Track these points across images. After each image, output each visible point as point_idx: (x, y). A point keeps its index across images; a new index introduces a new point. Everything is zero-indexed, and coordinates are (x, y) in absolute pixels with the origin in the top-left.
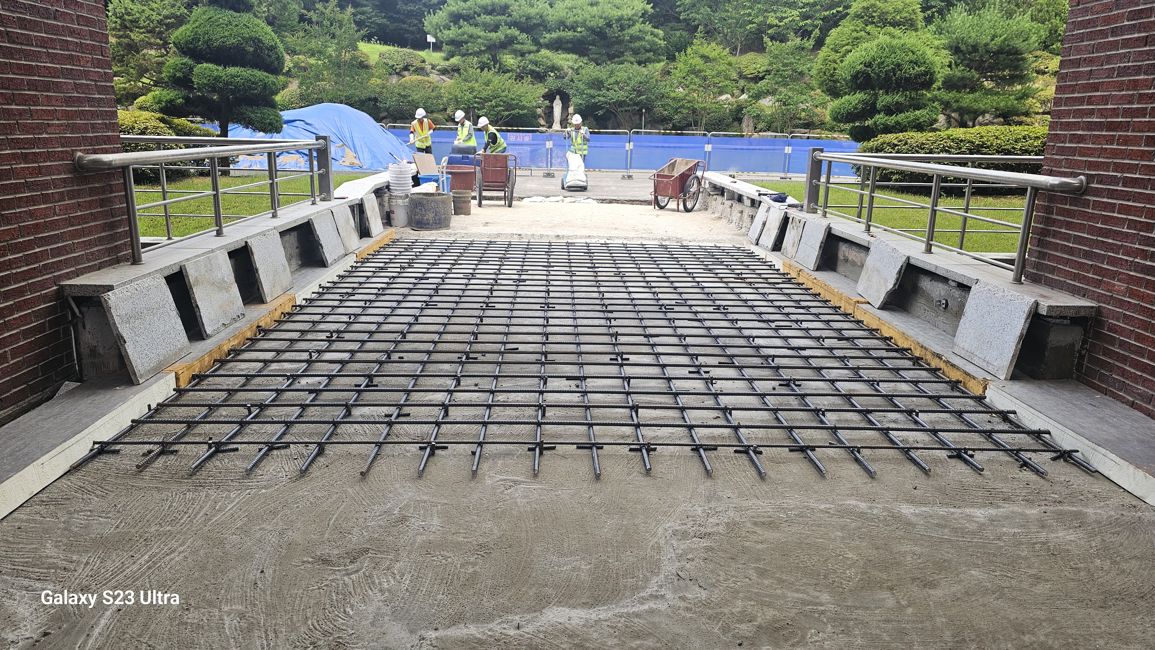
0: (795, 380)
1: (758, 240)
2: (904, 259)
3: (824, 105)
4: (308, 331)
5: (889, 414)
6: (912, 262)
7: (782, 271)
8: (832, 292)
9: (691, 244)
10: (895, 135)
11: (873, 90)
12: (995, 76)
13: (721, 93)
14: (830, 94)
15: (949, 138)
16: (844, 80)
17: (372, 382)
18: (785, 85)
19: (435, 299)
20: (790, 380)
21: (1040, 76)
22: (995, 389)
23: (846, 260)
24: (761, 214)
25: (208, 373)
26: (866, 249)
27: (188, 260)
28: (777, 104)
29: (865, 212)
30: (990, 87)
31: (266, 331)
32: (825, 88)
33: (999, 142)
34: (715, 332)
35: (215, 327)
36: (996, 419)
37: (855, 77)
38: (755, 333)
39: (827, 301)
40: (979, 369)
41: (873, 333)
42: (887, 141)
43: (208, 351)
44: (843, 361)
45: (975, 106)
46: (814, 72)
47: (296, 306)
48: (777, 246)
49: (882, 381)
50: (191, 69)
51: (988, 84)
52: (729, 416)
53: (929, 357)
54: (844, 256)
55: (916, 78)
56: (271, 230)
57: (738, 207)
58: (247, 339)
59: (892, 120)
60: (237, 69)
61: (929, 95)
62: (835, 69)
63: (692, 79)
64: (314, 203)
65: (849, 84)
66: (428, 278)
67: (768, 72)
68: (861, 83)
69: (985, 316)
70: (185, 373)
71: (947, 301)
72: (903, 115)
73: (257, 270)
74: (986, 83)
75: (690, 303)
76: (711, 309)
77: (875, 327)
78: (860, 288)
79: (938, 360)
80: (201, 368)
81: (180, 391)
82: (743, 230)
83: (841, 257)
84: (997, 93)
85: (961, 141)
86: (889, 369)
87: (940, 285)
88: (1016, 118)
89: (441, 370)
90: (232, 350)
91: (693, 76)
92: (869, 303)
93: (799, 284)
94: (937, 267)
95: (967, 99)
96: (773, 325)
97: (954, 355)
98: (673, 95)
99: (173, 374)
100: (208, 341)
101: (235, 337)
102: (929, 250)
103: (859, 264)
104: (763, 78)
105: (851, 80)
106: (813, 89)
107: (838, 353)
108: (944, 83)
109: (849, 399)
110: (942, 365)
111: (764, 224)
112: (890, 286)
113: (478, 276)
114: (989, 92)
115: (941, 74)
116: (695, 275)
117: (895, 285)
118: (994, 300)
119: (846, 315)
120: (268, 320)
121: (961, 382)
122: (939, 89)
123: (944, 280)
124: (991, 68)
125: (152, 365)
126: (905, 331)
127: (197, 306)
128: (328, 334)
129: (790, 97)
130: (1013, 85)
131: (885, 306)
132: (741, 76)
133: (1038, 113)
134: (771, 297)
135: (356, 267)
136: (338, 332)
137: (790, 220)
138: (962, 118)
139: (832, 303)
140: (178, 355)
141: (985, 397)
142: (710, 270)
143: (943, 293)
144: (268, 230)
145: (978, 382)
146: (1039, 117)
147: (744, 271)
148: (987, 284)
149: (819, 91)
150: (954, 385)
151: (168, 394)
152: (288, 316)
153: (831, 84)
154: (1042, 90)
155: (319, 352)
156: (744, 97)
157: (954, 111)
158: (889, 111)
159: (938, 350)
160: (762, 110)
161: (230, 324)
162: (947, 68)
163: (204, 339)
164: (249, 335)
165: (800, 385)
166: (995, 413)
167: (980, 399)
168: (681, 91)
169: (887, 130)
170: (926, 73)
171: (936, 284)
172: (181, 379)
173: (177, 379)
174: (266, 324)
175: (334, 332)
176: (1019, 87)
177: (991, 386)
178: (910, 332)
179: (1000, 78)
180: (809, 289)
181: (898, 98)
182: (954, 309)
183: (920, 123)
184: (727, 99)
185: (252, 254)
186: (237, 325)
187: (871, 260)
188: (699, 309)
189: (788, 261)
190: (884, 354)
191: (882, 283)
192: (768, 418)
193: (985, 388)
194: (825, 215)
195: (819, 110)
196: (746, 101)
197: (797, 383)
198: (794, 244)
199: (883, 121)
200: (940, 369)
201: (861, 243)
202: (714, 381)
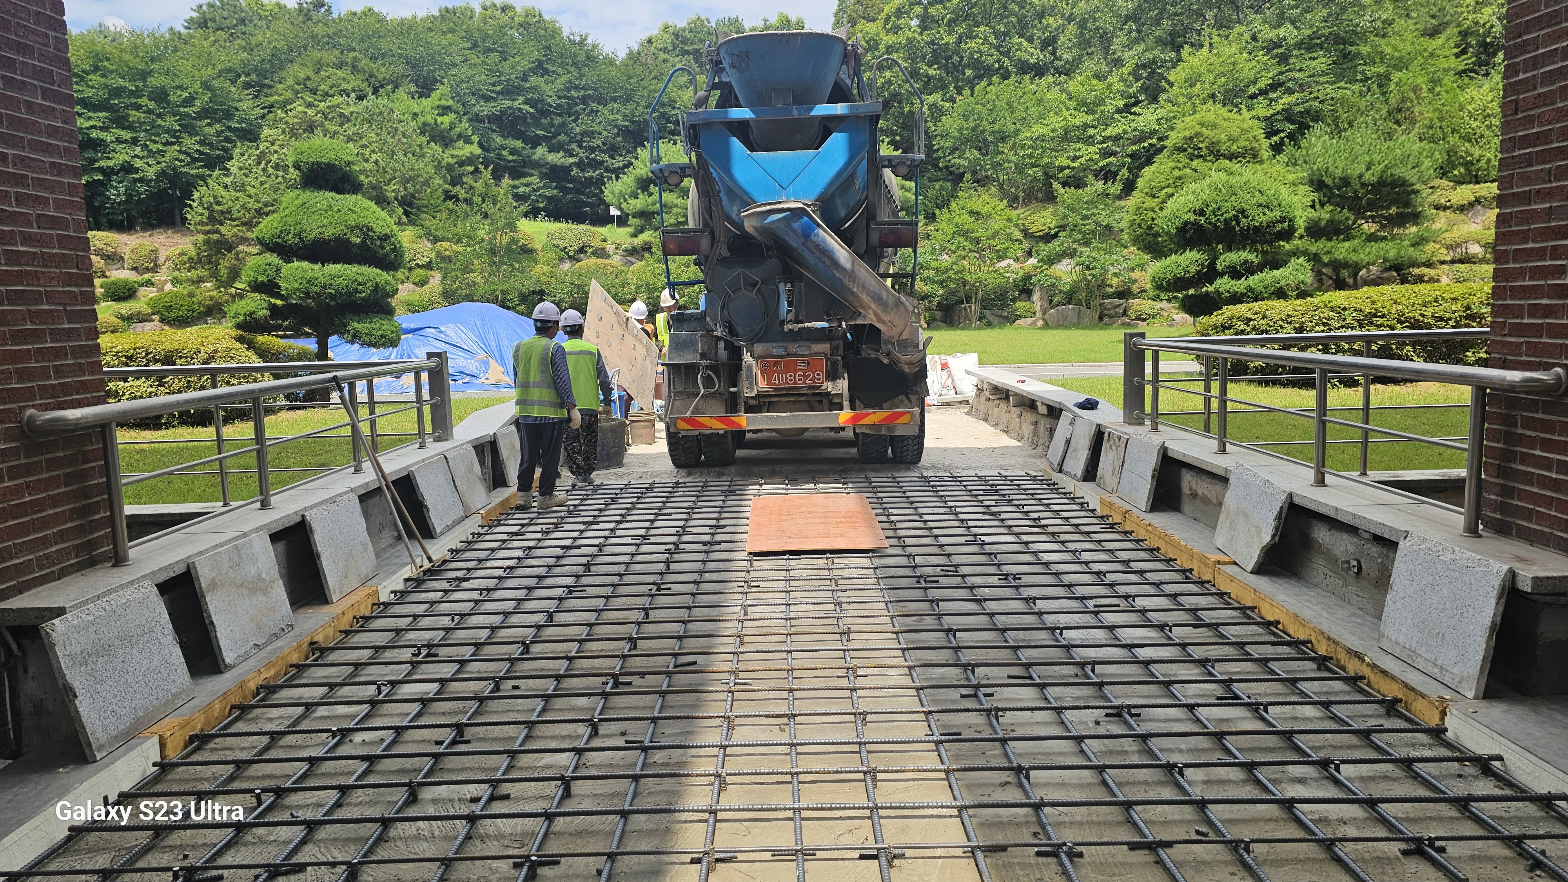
0: (1129, 707)
1: (1061, 464)
2: (1283, 497)
3: (1142, 267)
4: (385, 648)
5: (1290, 768)
6: (1297, 500)
7: (1099, 513)
8: (1176, 546)
9: (964, 473)
10: (1247, 305)
11: (1209, 245)
12: (1378, 216)
13: (1001, 258)
14: (1150, 252)
15: (1326, 306)
16: (1168, 234)
17: (462, 736)
18: (1087, 244)
19: (585, 580)
20: (1121, 707)
21: (1441, 213)
22: (1462, 717)
23: (1194, 495)
24: (1063, 428)
25: (213, 732)
26: (1223, 480)
27: (201, 553)
28: (1077, 268)
29: (1215, 420)
30: (1373, 230)
31: (324, 651)
32: (1141, 245)
33: (1400, 308)
34: (1001, 621)
35: (241, 652)
36: (1470, 769)
37: (1183, 229)
38: (1064, 620)
39: (1171, 560)
40: (1428, 679)
41: (1247, 614)
42: (1238, 315)
43: (221, 693)
44: (1204, 667)
45: (1354, 258)
46: (1124, 224)
47: (379, 604)
48: (1090, 474)
49: (1271, 704)
50: (278, 270)
51: (1369, 227)
52: (1024, 781)
53: (1342, 656)
54: (1191, 489)
55: (1268, 226)
56: (346, 493)
57: (1029, 417)
58: (291, 666)
59: (1240, 285)
60: (339, 266)
61: (1288, 247)
62: (1153, 219)
63: (959, 243)
64: (422, 446)
65: (1175, 240)
66: (579, 547)
67: (1062, 228)
68: (1191, 237)
69: (1428, 591)
70: (177, 734)
71: (1359, 562)
72: (1256, 277)
73: (318, 556)
74: (1365, 226)
75: (964, 570)
76: (994, 580)
77: (1249, 604)
78: (1220, 540)
79: (1357, 662)
80: (207, 722)
81: (164, 767)
82: (1040, 449)
83: (1186, 490)
84: (1384, 238)
85: (1345, 309)
86: (1282, 680)
87: (1345, 536)
88: (1416, 271)
89: (573, 709)
90: (262, 686)
91: (961, 239)
92: (1236, 564)
93: (1125, 533)
94: (1337, 509)
95: (1342, 250)
96: (1091, 604)
97: (1383, 654)
98: (934, 264)
99: (156, 739)
100: (227, 675)
101: (268, 666)
102: (1320, 481)
103: (1214, 501)
104: (1056, 236)
105: (1177, 234)
106: (1126, 247)
107: (1197, 652)
108: (1307, 229)
109: (1220, 740)
110: (1366, 671)
111: (1068, 442)
112: (1266, 538)
113: (653, 539)
114: (1372, 238)
115: (1302, 218)
116: (970, 523)
117: (1273, 536)
118: (1439, 567)
119: (1202, 583)
120: (330, 631)
121: (1400, 701)
122: (1301, 237)
123: (1351, 529)
124: (1371, 206)
125: (122, 727)
126: (1298, 611)
127: (212, 623)
128: (414, 650)
129: (1094, 259)
130: (1405, 227)
131: (1260, 569)
132: (1026, 234)
133: (1443, 262)
134: (1086, 556)
135: (479, 535)
136: (429, 646)
137: (1106, 436)
138: (1337, 275)
139: (1178, 562)
140: (170, 706)
141: (1446, 730)
142: (992, 514)
143: (1351, 549)
144: (341, 495)
145: (1431, 702)
146: (1445, 267)
147: (1042, 515)
148: (1424, 540)
149: (1133, 249)
150: (1391, 707)
151: (144, 771)
152: (363, 623)
153: (1150, 238)
154: (1446, 231)
155: (393, 684)
156: (1033, 261)
157: (1326, 265)
158: (1235, 273)
159: (1354, 642)
160: (1058, 279)
161: (266, 644)
162: (1310, 210)
163: (221, 672)
164: (295, 658)
165: (1138, 715)
166: (1470, 759)
167: (1438, 733)
168: (946, 259)
169: (1236, 299)
170: (1282, 220)
171: (1338, 535)
172: (169, 745)
173: (162, 745)
174: (326, 638)
175: (423, 646)
176: (1414, 229)
177: (1454, 711)
178: (1307, 614)
179: (1386, 218)
180: (1142, 541)
181: (1247, 255)
182: (1373, 574)
183: (1281, 288)
184: (1009, 266)
185: (312, 532)
186: (279, 643)
187: (1232, 497)
188: (978, 580)
189: (1107, 497)
190: (1268, 651)
191: (1254, 532)
192: (1091, 780)
193: (1443, 714)
194: (1155, 428)
195: (1136, 274)
196: (1036, 268)
197: (1133, 711)
198: (1113, 471)
199: (1228, 287)
200: (1364, 678)
201: (1215, 471)
202: (1000, 713)
